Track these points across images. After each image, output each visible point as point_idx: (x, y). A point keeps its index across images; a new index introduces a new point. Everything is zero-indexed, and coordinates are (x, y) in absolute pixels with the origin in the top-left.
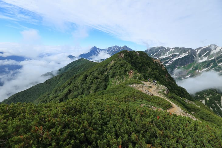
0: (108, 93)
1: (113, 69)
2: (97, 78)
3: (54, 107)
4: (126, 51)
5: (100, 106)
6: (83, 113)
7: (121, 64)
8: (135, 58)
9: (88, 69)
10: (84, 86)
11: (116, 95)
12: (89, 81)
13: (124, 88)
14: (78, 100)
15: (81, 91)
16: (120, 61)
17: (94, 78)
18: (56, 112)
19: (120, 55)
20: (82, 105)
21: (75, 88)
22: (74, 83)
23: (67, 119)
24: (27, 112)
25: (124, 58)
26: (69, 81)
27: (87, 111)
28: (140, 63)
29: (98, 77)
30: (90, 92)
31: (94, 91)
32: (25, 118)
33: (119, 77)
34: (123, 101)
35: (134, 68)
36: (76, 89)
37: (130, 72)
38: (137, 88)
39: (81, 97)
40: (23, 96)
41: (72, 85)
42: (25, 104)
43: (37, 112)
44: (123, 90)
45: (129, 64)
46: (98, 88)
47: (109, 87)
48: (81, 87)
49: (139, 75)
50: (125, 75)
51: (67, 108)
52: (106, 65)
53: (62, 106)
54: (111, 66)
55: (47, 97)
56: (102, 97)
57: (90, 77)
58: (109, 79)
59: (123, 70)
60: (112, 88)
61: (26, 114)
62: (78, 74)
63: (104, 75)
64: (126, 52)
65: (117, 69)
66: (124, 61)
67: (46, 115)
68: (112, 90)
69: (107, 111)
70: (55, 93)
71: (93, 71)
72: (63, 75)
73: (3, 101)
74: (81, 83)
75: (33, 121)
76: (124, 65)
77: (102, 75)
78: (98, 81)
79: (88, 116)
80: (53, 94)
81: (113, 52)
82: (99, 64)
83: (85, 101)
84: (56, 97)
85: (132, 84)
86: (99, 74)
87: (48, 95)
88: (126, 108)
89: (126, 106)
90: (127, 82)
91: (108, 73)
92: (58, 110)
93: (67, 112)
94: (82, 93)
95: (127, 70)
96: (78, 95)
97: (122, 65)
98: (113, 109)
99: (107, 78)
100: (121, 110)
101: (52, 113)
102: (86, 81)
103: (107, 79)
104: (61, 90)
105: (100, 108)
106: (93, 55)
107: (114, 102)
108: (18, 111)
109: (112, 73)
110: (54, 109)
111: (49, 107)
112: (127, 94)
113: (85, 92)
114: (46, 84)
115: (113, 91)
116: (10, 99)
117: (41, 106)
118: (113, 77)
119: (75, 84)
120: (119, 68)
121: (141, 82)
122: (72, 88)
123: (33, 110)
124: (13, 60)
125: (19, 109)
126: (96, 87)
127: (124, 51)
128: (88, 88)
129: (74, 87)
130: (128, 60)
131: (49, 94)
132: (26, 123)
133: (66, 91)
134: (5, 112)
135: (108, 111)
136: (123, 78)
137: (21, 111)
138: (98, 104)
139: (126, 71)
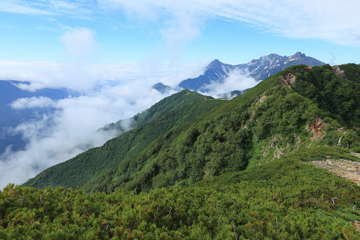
0: (251, 179)
1: (264, 117)
2: (222, 140)
3: (127, 203)
4: (303, 66)
5: (234, 212)
6: (193, 226)
7: (288, 102)
8: (329, 84)
9: (200, 117)
10: (189, 158)
11: (273, 187)
12: (202, 145)
13: (298, 168)
14: (179, 191)
15: (183, 169)
16: (284, 93)
17: (215, 139)
18: (132, 215)
19: (285, 79)
20: (188, 204)
21: (168, 162)
22: (166, 150)
23: (159, 235)
24: (75, 208)
25: (294, 86)
26: (155, 144)
27: (202, 220)
28: (348, 99)
29: (224, 136)
30: (204, 174)
31: (213, 171)
32: (72, 222)
33: (282, 139)
34: (296, 205)
35: (328, 113)
36: (172, 163)
37: (313, 124)
38: (338, 172)
39: (184, 184)
40: (62, 173)
41: (161, 153)
42: (70, 191)
43: (93, 211)
44: (292, 173)
45: (311, 101)
46: (223, 164)
47: (252, 163)
48: (183, 160)
49: (343, 132)
50: (300, 132)
51: (155, 208)
52: (246, 107)
53: (144, 201)
54: (260, 109)
55: (108, 178)
56: (236, 188)
57: (205, 137)
58: (253, 141)
59: (293, 120)
60: (261, 167)
61: (74, 212)
62: (175, 128)
63: (239, 131)
64: (302, 70)
65: (276, 116)
66: (296, 94)
67: (112, 219)
68: (263, 172)
69: (253, 227)
70: (125, 171)
71: (213, 122)
72: (141, 129)
73: (26, 181)
74: (183, 150)
75: (86, 229)
76: (297, 105)
77: (235, 130)
78: (224, 148)
79: (205, 233)
80: (120, 172)
81: (266, 70)
82: (226, 104)
83: (195, 194)
84: (126, 181)
85: (323, 158)
86: (226, 129)
87: (109, 174)
88: (309, 226)
89: (309, 221)
90: (307, 153)
91: (250, 127)
92: (137, 212)
93: (155, 217)
94: (185, 176)
95: (305, 120)
96: (175, 180)
97: (290, 106)
98: (270, 224)
99: (248, 140)
100: (292, 228)
101: (124, 217)
102: (194, 147)
103: (249, 142)
104: (137, 165)
105: (234, 218)
106: (212, 81)
107: (269, 204)
108: (58, 205)
109: (262, 127)
110: (127, 207)
111: (116, 202)
112: (305, 187)
113: (193, 172)
114: (107, 149)
115: (265, 174)
116: (39, 177)
117: (100, 198)
118: (265, 138)
119: (168, 151)
120: (282, 113)
121: (353, 154)
122: (161, 161)
123: (86, 206)
124: (47, 98)
125: (59, 200)
126: (220, 161)
127: (295, 68)
128: (198, 162)
129: (166, 159)
130: (307, 92)
131: (112, 173)
132: (75, 233)
133: (148, 167)
134: (36, 205)
135: (256, 227)
136: (293, 142)
137: (65, 206)
138: (228, 205)
139: (301, 122)
